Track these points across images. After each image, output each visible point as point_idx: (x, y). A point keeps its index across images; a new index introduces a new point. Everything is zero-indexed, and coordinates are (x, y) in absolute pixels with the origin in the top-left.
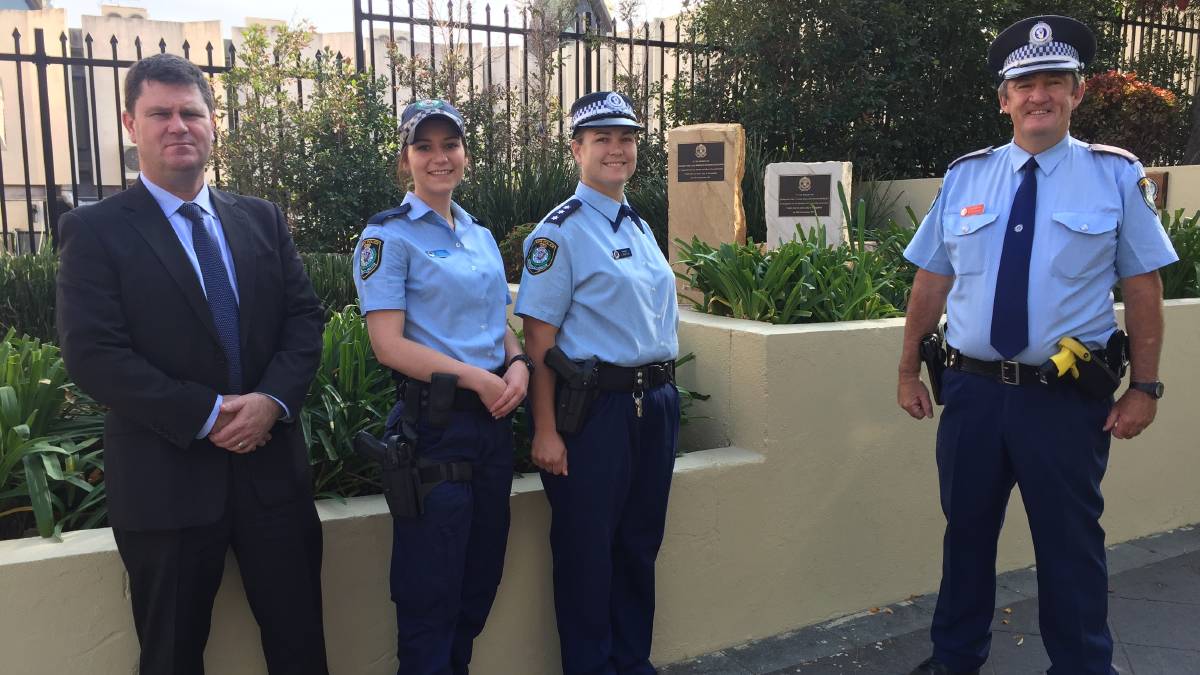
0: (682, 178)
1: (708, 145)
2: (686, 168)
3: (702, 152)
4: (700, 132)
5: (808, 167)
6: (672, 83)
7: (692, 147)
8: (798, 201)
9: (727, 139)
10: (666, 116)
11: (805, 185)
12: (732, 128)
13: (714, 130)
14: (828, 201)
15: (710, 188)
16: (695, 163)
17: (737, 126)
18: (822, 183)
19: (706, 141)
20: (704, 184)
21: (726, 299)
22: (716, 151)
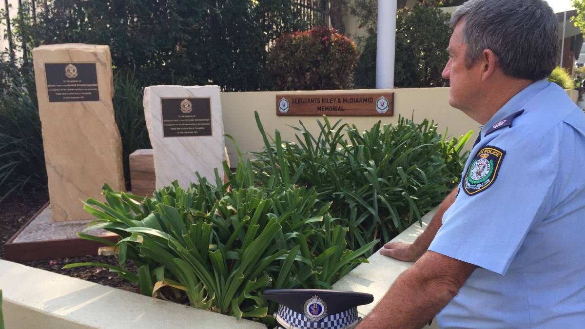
0: (53, 98)
1: (79, 66)
2: (56, 88)
3: (72, 72)
4: (68, 51)
5: (188, 90)
6: (17, 11)
7: (61, 67)
8: (182, 123)
9: (98, 60)
10: (14, 38)
11: (186, 107)
12: (102, 49)
13: (84, 51)
14: (210, 122)
15: (85, 108)
16: (66, 83)
17: (107, 47)
18: (202, 106)
19: (76, 61)
20: (79, 103)
21: (178, 282)
22: (87, 71)
